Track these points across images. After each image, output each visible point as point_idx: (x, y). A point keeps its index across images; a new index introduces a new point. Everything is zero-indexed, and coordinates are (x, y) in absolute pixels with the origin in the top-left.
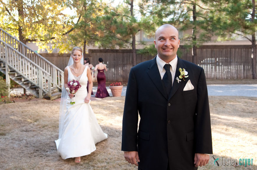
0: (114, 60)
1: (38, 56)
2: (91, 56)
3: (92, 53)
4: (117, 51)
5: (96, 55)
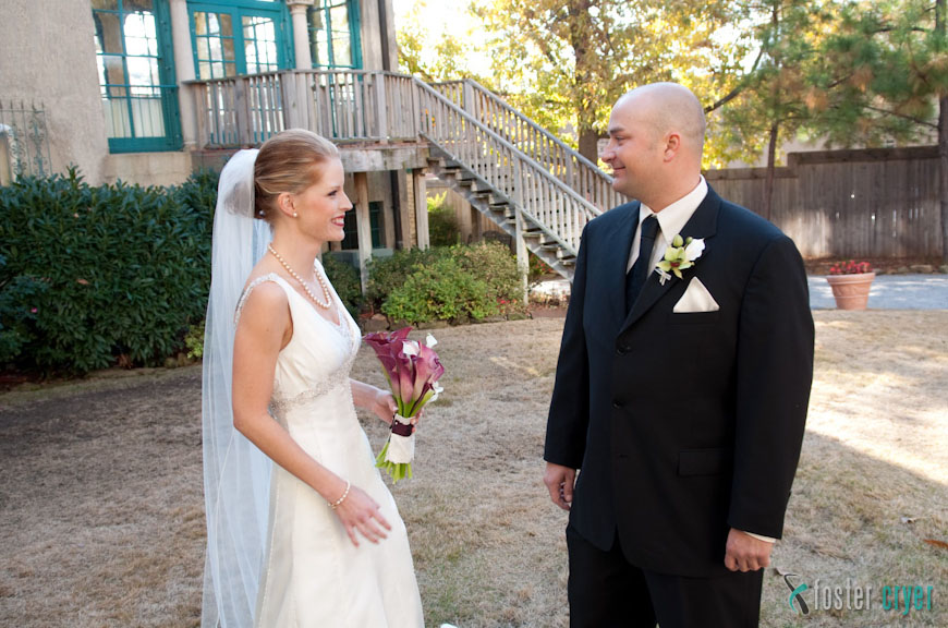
0: (877, 184)
1: (608, 184)
2: (796, 174)
3: (799, 163)
4: (887, 154)
5: (814, 169)
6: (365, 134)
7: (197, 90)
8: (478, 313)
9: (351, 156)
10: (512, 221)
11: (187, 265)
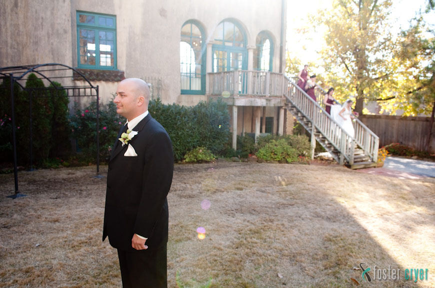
6: (257, 93)
7: (211, 76)
8: (289, 160)
9: (254, 100)
10: (311, 128)
11: (188, 131)
